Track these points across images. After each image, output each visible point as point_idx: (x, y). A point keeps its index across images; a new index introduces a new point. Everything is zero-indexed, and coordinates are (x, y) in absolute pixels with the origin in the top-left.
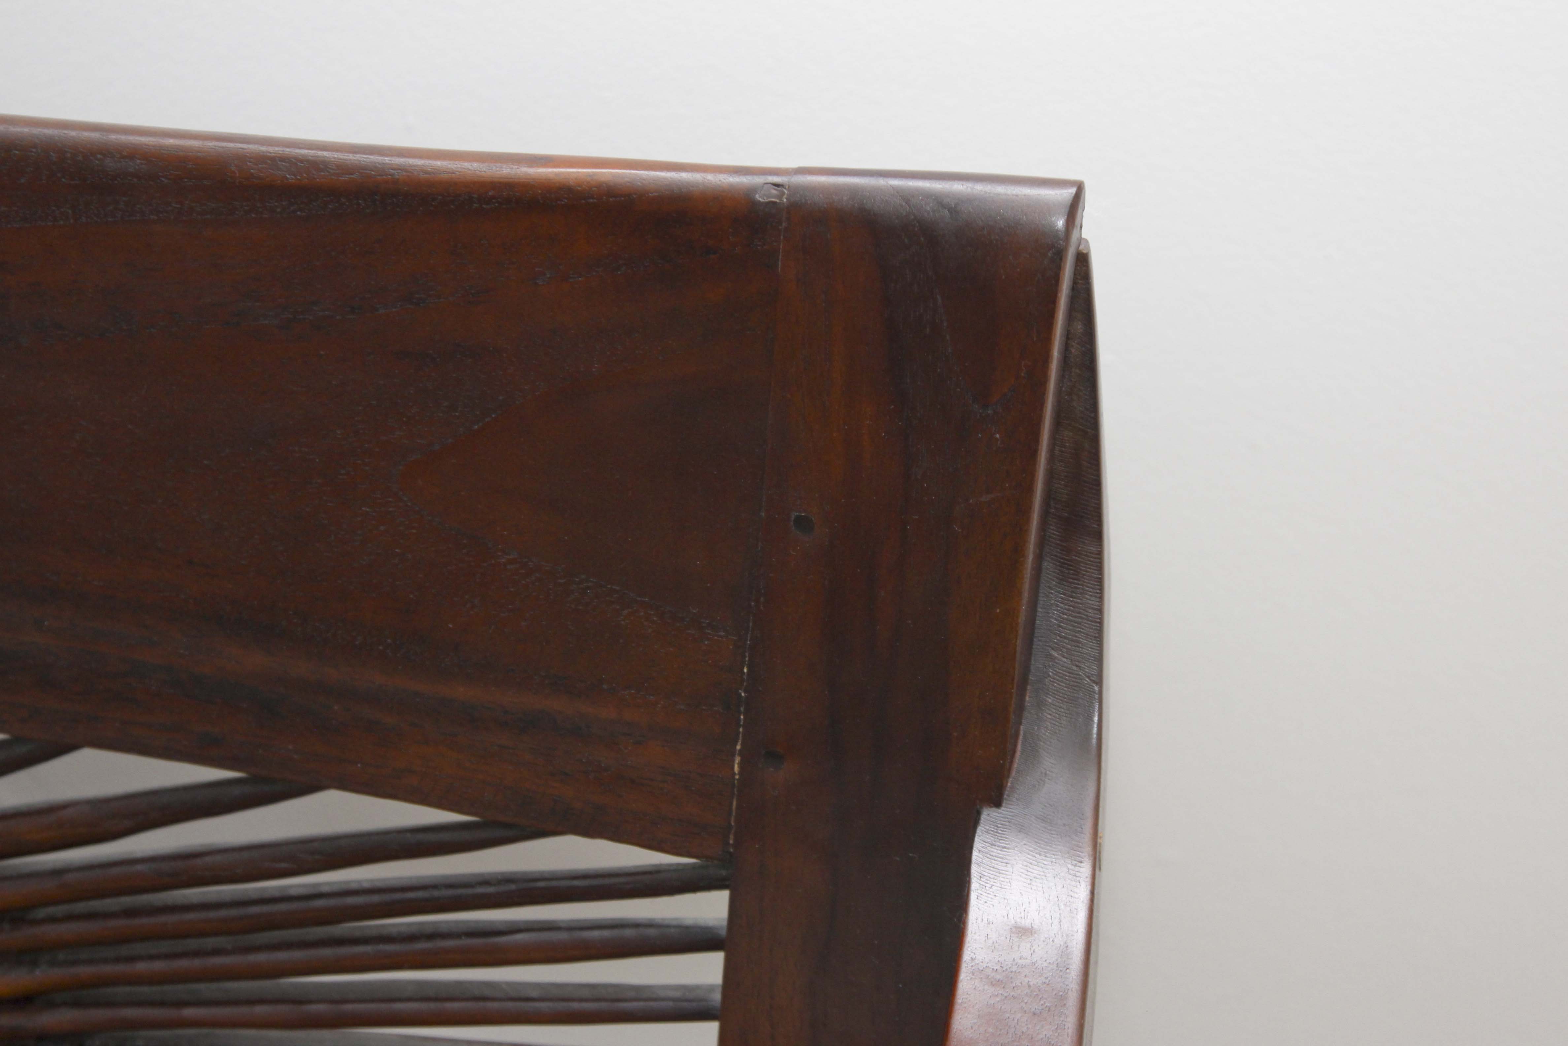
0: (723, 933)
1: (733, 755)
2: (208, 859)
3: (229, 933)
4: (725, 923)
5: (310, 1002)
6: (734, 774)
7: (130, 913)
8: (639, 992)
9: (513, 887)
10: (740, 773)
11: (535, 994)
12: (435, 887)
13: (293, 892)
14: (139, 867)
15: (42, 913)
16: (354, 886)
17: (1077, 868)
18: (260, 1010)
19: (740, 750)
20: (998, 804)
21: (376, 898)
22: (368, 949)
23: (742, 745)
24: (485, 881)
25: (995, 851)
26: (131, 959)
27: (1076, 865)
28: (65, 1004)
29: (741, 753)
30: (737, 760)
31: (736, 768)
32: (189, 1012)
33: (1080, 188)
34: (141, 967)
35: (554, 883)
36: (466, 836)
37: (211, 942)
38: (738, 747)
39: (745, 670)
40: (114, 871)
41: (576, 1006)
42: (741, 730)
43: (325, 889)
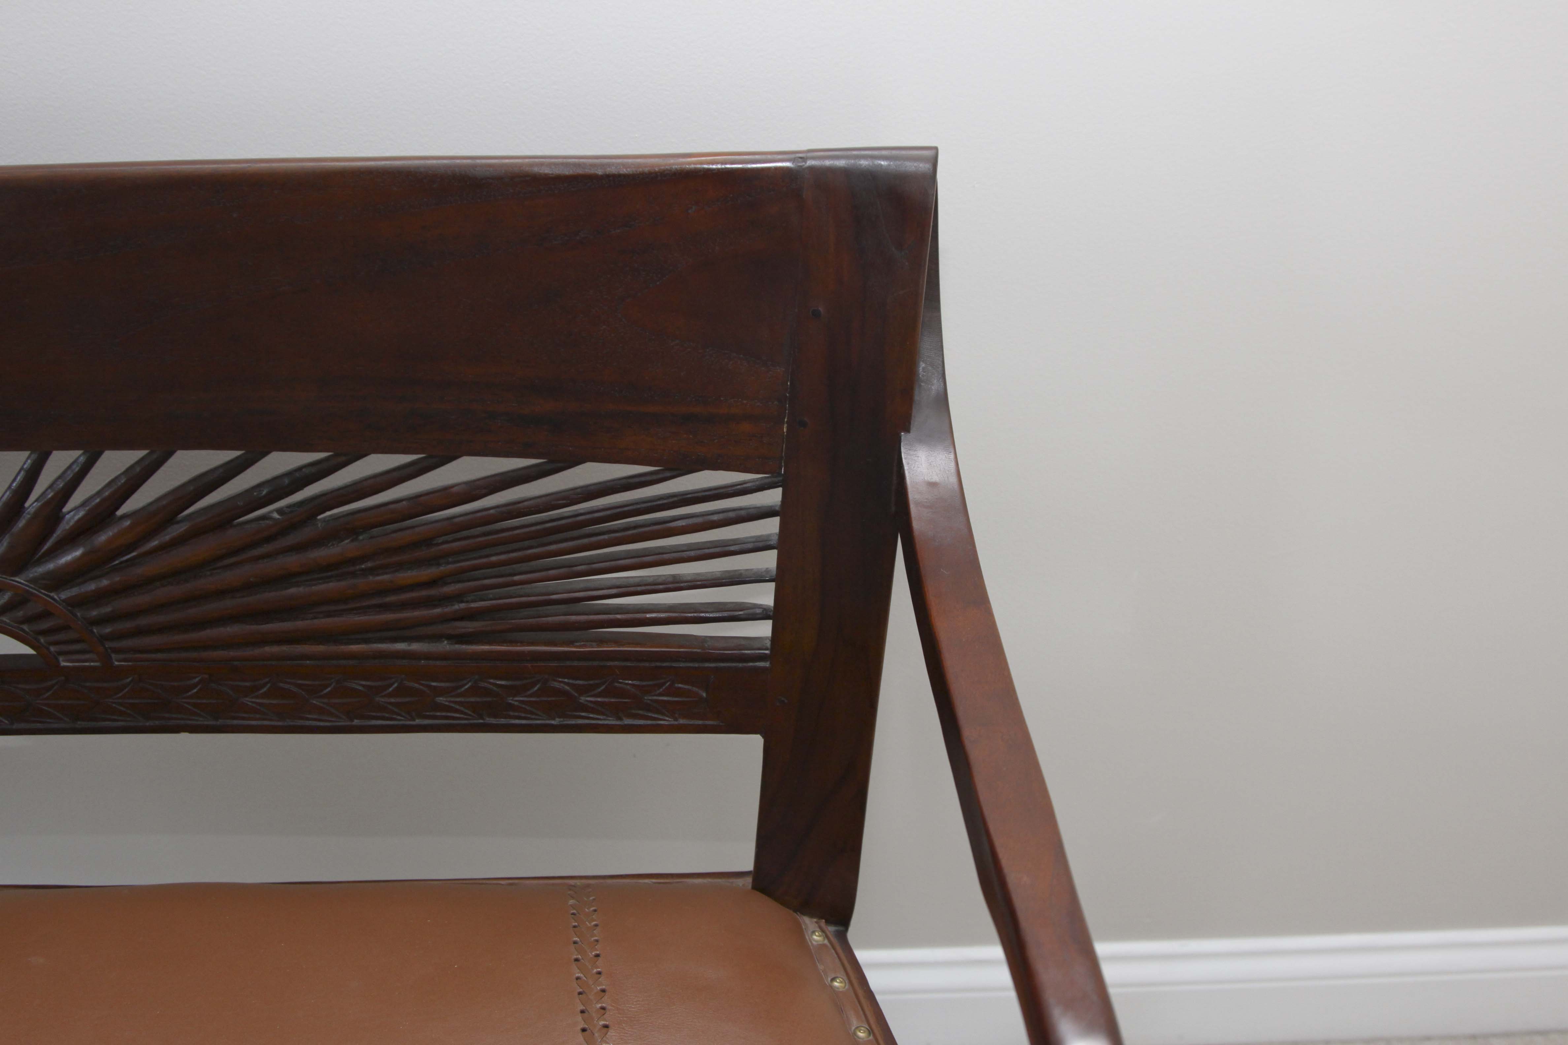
0: (777, 508)
1: (784, 423)
2: (526, 503)
3: (533, 538)
4: (779, 503)
5: (576, 566)
6: (784, 432)
7: (485, 534)
8: (735, 542)
9: (675, 499)
10: (787, 432)
11: (685, 548)
12: (637, 503)
13: (566, 515)
14: (492, 511)
15: (440, 540)
16: (595, 509)
17: (949, 455)
18: (552, 572)
19: (787, 421)
20: (908, 430)
21: (608, 512)
22: (606, 537)
23: (788, 418)
24: (661, 498)
25: (912, 453)
26: (488, 556)
27: (948, 454)
28: (453, 582)
29: (787, 422)
30: (785, 426)
31: (785, 430)
32: (516, 578)
33: (936, 149)
34: (494, 559)
35: (696, 495)
36: (654, 477)
37: (527, 543)
38: (786, 420)
39: (789, 384)
40: (479, 514)
41: (707, 551)
42: (787, 412)
43: (582, 511)
